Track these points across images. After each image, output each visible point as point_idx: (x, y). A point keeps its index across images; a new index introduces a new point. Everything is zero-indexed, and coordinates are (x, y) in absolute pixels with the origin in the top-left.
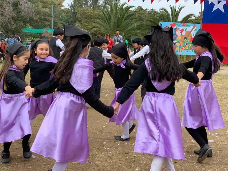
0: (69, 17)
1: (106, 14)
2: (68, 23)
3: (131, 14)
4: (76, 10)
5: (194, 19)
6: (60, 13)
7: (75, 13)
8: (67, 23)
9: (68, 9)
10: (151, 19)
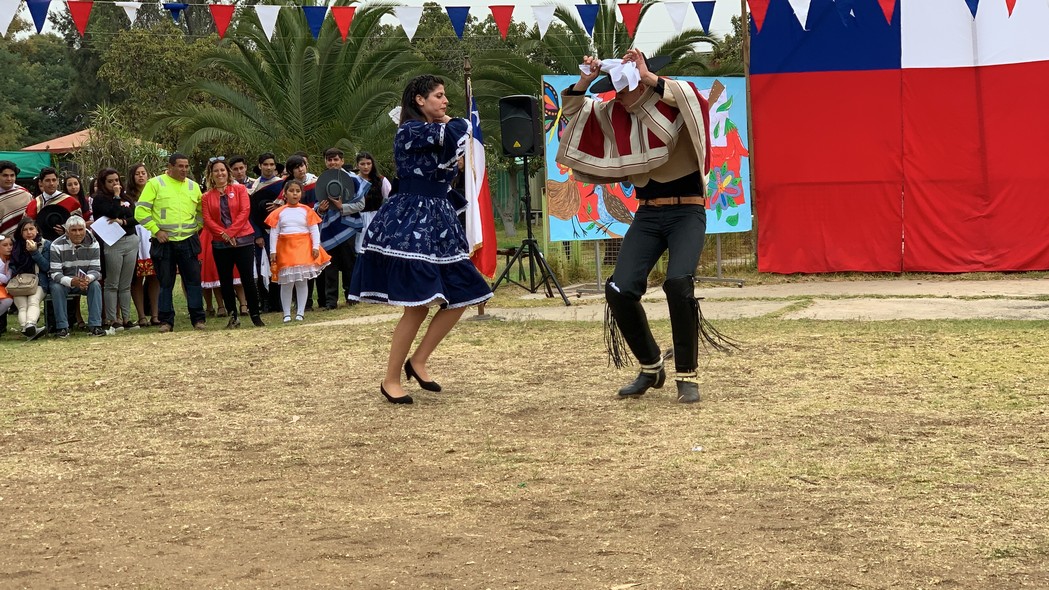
0: (57, 82)
1: (259, 55)
2: (56, 109)
3: (389, 49)
4: (96, 44)
5: (708, 54)
6: (9, 63)
7: (87, 59)
8: (53, 114)
9: (52, 37)
10: (496, 68)
